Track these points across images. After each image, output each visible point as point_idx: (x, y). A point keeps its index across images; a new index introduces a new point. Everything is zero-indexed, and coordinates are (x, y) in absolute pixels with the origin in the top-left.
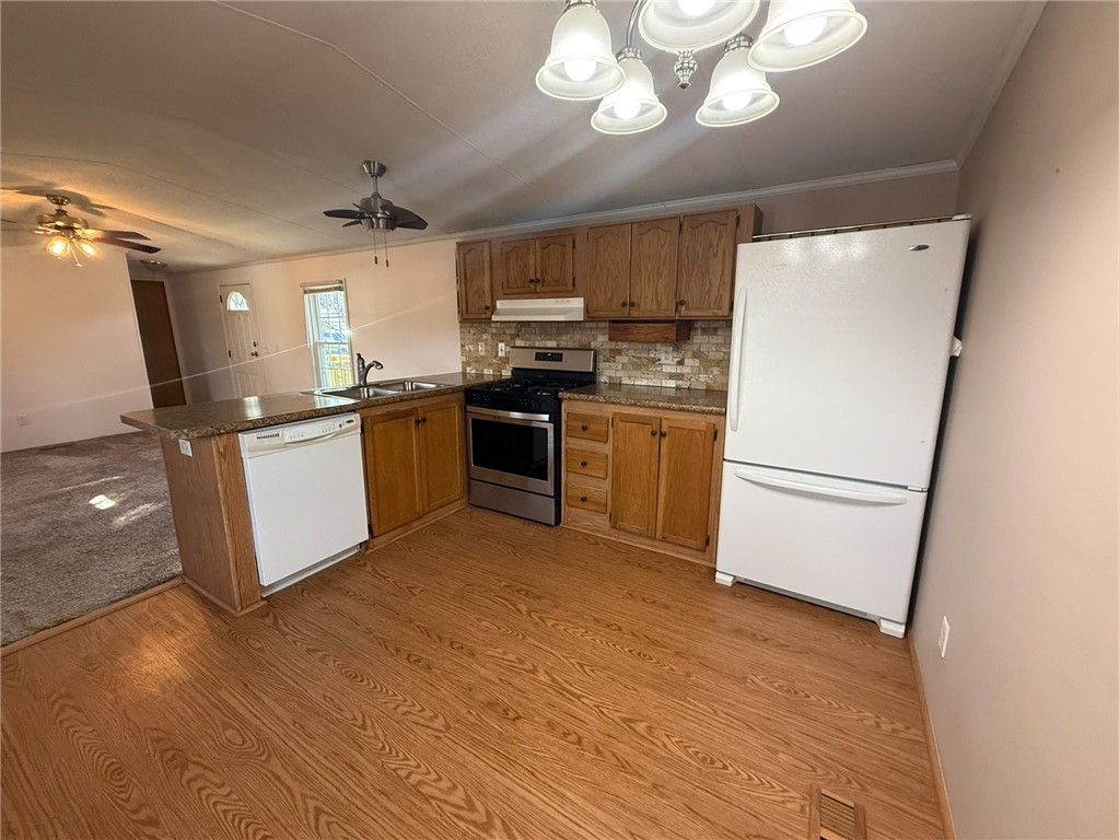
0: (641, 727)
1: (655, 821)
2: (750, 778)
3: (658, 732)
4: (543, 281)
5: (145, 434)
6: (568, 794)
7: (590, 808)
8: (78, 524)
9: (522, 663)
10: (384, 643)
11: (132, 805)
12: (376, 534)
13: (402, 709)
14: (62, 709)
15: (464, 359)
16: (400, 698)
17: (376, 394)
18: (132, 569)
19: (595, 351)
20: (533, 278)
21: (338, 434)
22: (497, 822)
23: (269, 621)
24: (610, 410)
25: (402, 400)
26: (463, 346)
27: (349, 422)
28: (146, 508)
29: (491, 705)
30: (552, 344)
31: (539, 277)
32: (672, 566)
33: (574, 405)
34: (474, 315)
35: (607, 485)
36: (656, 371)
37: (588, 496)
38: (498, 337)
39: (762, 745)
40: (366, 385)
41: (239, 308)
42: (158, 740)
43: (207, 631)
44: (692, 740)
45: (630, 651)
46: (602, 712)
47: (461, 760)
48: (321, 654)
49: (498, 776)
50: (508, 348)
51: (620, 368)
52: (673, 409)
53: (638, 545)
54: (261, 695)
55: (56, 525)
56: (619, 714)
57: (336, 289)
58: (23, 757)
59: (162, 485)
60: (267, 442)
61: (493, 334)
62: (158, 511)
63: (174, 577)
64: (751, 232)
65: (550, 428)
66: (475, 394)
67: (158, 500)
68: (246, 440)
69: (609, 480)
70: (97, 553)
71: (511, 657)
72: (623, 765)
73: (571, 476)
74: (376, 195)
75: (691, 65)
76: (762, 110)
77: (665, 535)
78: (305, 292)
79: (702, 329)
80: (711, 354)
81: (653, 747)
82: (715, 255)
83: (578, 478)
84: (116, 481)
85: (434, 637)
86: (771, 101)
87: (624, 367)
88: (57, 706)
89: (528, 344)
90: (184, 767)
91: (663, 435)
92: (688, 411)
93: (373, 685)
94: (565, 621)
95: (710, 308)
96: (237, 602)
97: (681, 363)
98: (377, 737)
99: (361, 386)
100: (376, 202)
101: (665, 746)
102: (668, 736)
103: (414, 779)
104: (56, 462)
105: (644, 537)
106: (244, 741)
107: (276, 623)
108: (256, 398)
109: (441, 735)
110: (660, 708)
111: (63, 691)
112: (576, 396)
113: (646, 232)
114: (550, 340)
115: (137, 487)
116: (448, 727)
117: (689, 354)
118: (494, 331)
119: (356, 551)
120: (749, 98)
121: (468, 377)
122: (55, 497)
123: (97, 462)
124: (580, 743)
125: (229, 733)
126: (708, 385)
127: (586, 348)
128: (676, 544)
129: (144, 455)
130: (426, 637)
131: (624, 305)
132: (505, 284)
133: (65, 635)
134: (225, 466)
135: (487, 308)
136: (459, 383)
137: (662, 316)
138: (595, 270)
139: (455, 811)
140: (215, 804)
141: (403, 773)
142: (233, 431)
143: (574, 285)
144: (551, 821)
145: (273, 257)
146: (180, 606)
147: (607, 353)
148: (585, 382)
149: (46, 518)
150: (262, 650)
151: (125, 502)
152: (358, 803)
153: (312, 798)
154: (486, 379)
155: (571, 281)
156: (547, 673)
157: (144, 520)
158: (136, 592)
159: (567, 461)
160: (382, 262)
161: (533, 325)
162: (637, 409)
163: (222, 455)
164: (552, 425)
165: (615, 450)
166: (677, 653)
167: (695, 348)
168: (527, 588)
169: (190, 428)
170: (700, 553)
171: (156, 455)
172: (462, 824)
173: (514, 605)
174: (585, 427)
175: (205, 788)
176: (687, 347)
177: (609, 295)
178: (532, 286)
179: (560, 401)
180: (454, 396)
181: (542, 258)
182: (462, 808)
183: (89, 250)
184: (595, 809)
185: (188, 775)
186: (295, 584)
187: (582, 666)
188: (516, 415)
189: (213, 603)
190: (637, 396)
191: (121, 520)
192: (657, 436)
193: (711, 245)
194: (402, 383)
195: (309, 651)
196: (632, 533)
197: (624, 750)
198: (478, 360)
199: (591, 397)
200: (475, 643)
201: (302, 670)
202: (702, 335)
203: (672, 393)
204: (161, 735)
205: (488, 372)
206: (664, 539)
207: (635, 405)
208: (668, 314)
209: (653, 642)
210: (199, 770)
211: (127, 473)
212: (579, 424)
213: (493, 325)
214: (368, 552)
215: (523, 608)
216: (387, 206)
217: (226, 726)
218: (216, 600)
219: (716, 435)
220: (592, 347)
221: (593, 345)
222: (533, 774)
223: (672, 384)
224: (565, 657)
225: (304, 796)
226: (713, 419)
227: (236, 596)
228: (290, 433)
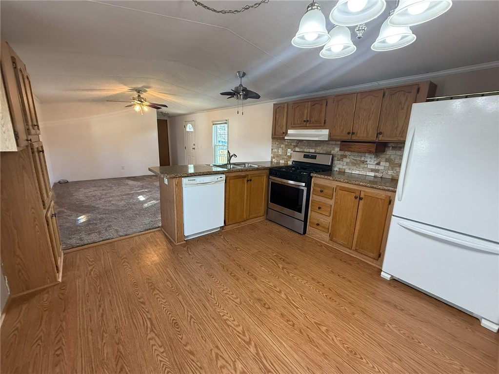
0: (324, 329)
1: (320, 367)
2: (373, 367)
3: (331, 333)
4: (310, 121)
5: (156, 176)
6: (284, 343)
7: (292, 352)
8: (134, 204)
9: (275, 287)
10: (223, 267)
11: (139, 296)
12: (227, 224)
13: (225, 292)
14: (124, 262)
15: (272, 155)
16: (225, 287)
17: (233, 168)
18: (147, 222)
19: (333, 155)
20: (306, 120)
21: (216, 182)
22: (253, 344)
23: (185, 249)
24: (335, 184)
25: (242, 171)
26: (272, 149)
27: (221, 178)
28: (154, 202)
29: (259, 300)
30: (313, 151)
31: (308, 119)
32: (358, 263)
33: (318, 180)
34: (278, 136)
35: (330, 219)
36: (364, 167)
37: (320, 224)
38: (288, 146)
39: (385, 356)
40: (230, 164)
41: (190, 130)
42: (148, 279)
43: (166, 248)
44: (348, 342)
45: (326, 296)
46: (306, 317)
47: (244, 317)
48: (200, 264)
49: (256, 327)
50: (292, 152)
51: (345, 164)
52: (368, 187)
53: (342, 251)
54: (179, 273)
55: (128, 204)
56: (314, 320)
57: (224, 123)
58: (113, 273)
59: (158, 195)
60: (191, 182)
61: (286, 145)
62: (157, 204)
63: (159, 227)
64: (426, 96)
65: (305, 189)
66: (274, 171)
67: (157, 200)
68: (185, 181)
69: (331, 217)
70: (138, 215)
71: (271, 284)
72: (311, 341)
73: (313, 212)
74: (241, 85)
75: (363, 28)
76: (407, 42)
77: (357, 248)
78: (213, 124)
79: (393, 147)
80: (396, 160)
81: (327, 339)
82: (402, 109)
83: (316, 214)
84: (146, 191)
85: (242, 269)
86: (412, 38)
87: (347, 164)
88: (123, 261)
89: (301, 150)
90: (154, 290)
91: (361, 199)
92: (376, 188)
93: (216, 280)
94: (298, 275)
95: (396, 136)
96: (176, 240)
97: (378, 164)
98: (214, 299)
99: (228, 164)
100: (240, 89)
101: (333, 340)
102: (336, 336)
103: (225, 317)
104: (131, 182)
105: (345, 247)
106: (172, 287)
107: (188, 250)
108: (193, 165)
109: (238, 305)
110: (334, 323)
111: (125, 256)
112: (319, 176)
113: (364, 98)
114: (312, 149)
115: (152, 194)
116: (241, 303)
117: (384, 159)
118: (286, 143)
119: (219, 230)
120: (400, 37)
121: (273, 163)
122: (129, 194)
123: (141, 184)
124: (293, 326)
125: (168, 283)
126: (392, 176)
127: (328, 154)
128: (362, 254)
129: (155, 183)
130: (239, 268)
131: (349, 133)
132: (293, 123)
133: (127, 240)
134: (177, 189)
135: (284, 133)
136: (269, 165)
137: (369, 139)
138: (336, 115)
139: (238, 334)
140: (161, 304)
141: (222, 314)
142: (180, 177)
143: (325, 123)
144: (274, 351)
145: (203, 110)
146: (160, 237)
147: (340, 157)
148: (326, 170)
149: (126, 201)
150: (181, 258)
151: (148, 199)
152: (204, 318)
153: (190, 312)
154: (281, 165)
155: (323, 122)
156: (285, 295)
157: (152, 206)
158: (147, 230)
159: (312, 205)
160: (240, 113)
161: (305, 142)
162: (349, 185)
163: (176, 185)
164: (306, 188)
165: (336, 203)
166: (350, 303)
167: (387, 157)
168: (285, 258)
169: (168, 174)
170: (375, 261)
171: (158, 184)
172: (239, 339)
173: (277, 264)
174: (322, 191)
175: (159, 298)
176: (383, 156)
177: (342, 128)
178: (305, 123)
179: (312, 177)
180: (264, 171)
181: (310, 111)
182: (240, 333)
183: (146, 109)
184: (294, 353)
185: (155, 292)
186: (196, 238)
187: (301, 296)
188: (291, 182)
189: (169, 239)
190: (351, 178)
191: (146, 205)
192: (358, 199)
193: (400, 103)
194: (244, 164)
195: (197, 262)
196: (340, 244)
197: (313, 335)
198: (278, 156)
199: (326, 177)
200: (258, 275)
201: (194, 269)
202: (392, 150)
203: (372, 179)
204: (149, 278)
205: (282, 162)
206: (356, 250)
207: (348, 183)
208: (372, 139)
209: (340, 295)
210: (158, 292)
211: (149, 189)
212: (319, 189)
213: (286, 141)
214: (224, 231)
215: (281, 266)
216: (245, 90)
217: (168, 280)
218: (170, 238)
219: (390, 202)
220: (332, 153)
221: (332, 152)
222: (271, 331)
223: (372, 174)
224: (295, 290)
225: (188, 311)
226: (389, 194)
227: (176, 237)
228: (199, 179)
